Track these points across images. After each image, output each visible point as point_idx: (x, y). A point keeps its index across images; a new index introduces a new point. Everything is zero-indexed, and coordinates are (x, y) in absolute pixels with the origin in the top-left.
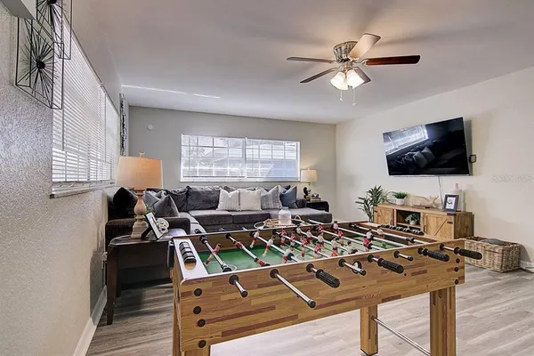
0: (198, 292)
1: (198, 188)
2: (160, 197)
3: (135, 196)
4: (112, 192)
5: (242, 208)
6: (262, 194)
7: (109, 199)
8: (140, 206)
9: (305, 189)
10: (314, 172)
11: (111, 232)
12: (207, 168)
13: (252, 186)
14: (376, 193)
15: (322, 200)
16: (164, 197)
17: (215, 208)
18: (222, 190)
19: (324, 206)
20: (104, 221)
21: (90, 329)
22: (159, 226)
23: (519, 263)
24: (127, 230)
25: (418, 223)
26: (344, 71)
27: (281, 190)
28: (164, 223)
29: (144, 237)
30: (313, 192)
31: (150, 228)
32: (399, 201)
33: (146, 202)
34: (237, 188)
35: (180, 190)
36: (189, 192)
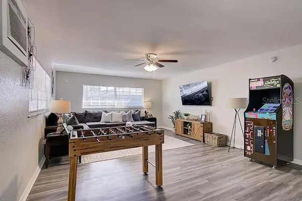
0: (74, 142)
1: (91, 112)
2: (70, 116)
3: (59, 116)
4: (48, 114)
5: (113, 121)
6: (123, 114)
7: (46, 117)
8: (60, 120)
9: (146, 112)
10: (150, 103)
11: (47, 131)
12: (96, 101)
13: (119, 110)
14: (177, 114)
15: (154, 117)
16: (72, 116)
17: (99, 121)
18: (103, 112)
19: (154, 120)
20: (44, 127)
21: (38, 170)
22: (69, 129)
23: (226, 143)
24: (55, 130)
25: (191, 128)
26: (149, 64)
27: (133, 112)
28: (71, 127)
29: (61, 133)
30: (150, 113)
31: (65, 130)
32: (186, 117)
33: (63, 119)
34: (111, 111)
35: (82, 112)
36: (86, 113)
